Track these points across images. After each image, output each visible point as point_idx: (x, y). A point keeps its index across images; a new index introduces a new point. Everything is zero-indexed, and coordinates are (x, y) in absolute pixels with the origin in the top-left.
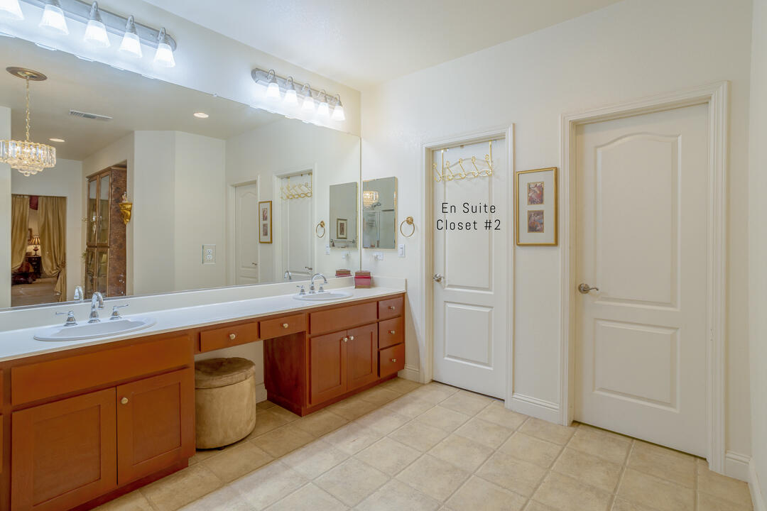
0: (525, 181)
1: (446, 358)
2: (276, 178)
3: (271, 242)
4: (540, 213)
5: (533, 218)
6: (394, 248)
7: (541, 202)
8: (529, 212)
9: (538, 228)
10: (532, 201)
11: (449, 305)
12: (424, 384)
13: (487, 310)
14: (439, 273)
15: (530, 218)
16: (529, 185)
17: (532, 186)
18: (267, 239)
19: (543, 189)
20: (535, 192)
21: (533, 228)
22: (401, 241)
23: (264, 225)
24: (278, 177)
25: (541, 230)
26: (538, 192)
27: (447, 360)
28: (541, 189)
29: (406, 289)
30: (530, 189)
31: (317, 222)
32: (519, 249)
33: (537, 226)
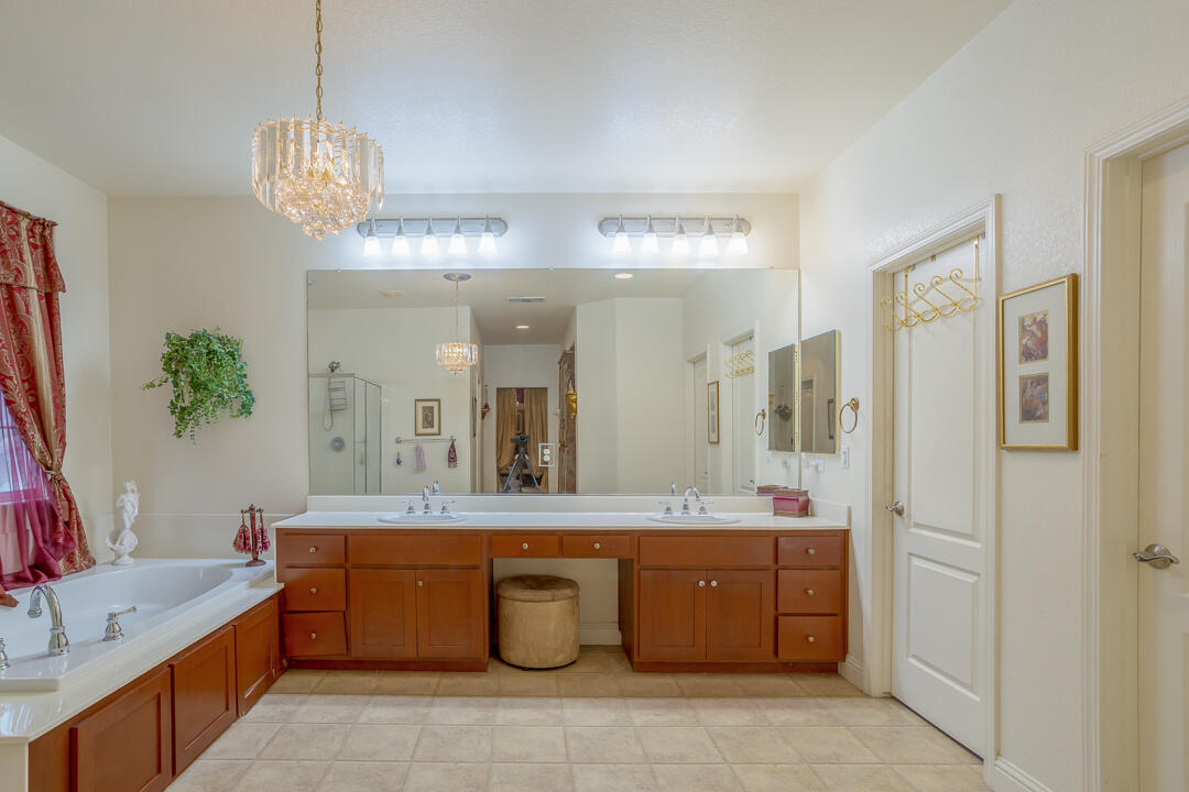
0: (1016, 311)
1: (911, 660)
2: (723, 346)
3: (718, 442)
4: (1042, 380)
5: (1029, 391)
6: (834, 452)
7: (1044, 355)
8: (1022, 378)
9: (1038, 413)
10: (1027, 355)
11: (915, 561)
12: (868, 696)
13: (971, 579)
14: (903, 503)
15: (1023, 392)
16: (1022, 321)
17: (1028, 322)
18: (714, 438)
19: (1046, 326)
20: (1033, 334)
21: (1031, 413)
22: (844, 441)
23: (713, 417)
24: (726, 344)
25: (1044, 417)
26: (1039, 334)
27: (910, 663)
28: (1042, 325)
29: (850, 524)
30: (1023, 329)
31: (758, 411)
32: (1008, 458)
33: (1036, 409)
